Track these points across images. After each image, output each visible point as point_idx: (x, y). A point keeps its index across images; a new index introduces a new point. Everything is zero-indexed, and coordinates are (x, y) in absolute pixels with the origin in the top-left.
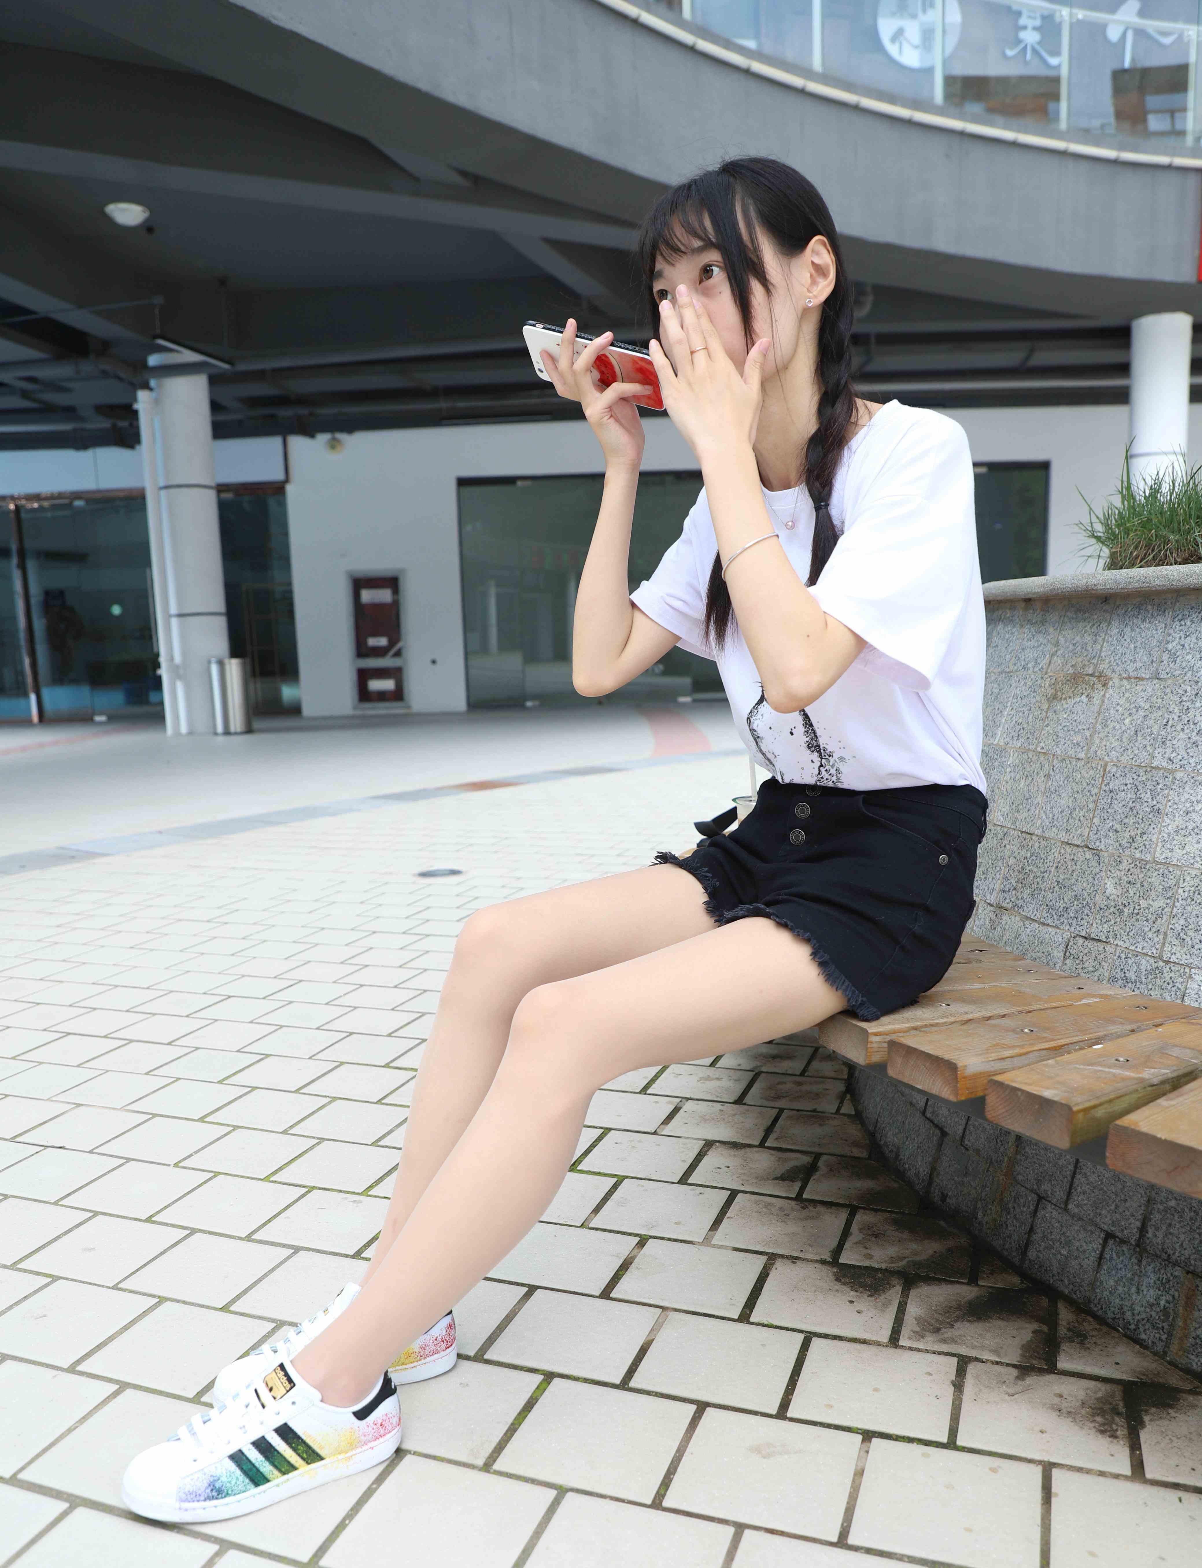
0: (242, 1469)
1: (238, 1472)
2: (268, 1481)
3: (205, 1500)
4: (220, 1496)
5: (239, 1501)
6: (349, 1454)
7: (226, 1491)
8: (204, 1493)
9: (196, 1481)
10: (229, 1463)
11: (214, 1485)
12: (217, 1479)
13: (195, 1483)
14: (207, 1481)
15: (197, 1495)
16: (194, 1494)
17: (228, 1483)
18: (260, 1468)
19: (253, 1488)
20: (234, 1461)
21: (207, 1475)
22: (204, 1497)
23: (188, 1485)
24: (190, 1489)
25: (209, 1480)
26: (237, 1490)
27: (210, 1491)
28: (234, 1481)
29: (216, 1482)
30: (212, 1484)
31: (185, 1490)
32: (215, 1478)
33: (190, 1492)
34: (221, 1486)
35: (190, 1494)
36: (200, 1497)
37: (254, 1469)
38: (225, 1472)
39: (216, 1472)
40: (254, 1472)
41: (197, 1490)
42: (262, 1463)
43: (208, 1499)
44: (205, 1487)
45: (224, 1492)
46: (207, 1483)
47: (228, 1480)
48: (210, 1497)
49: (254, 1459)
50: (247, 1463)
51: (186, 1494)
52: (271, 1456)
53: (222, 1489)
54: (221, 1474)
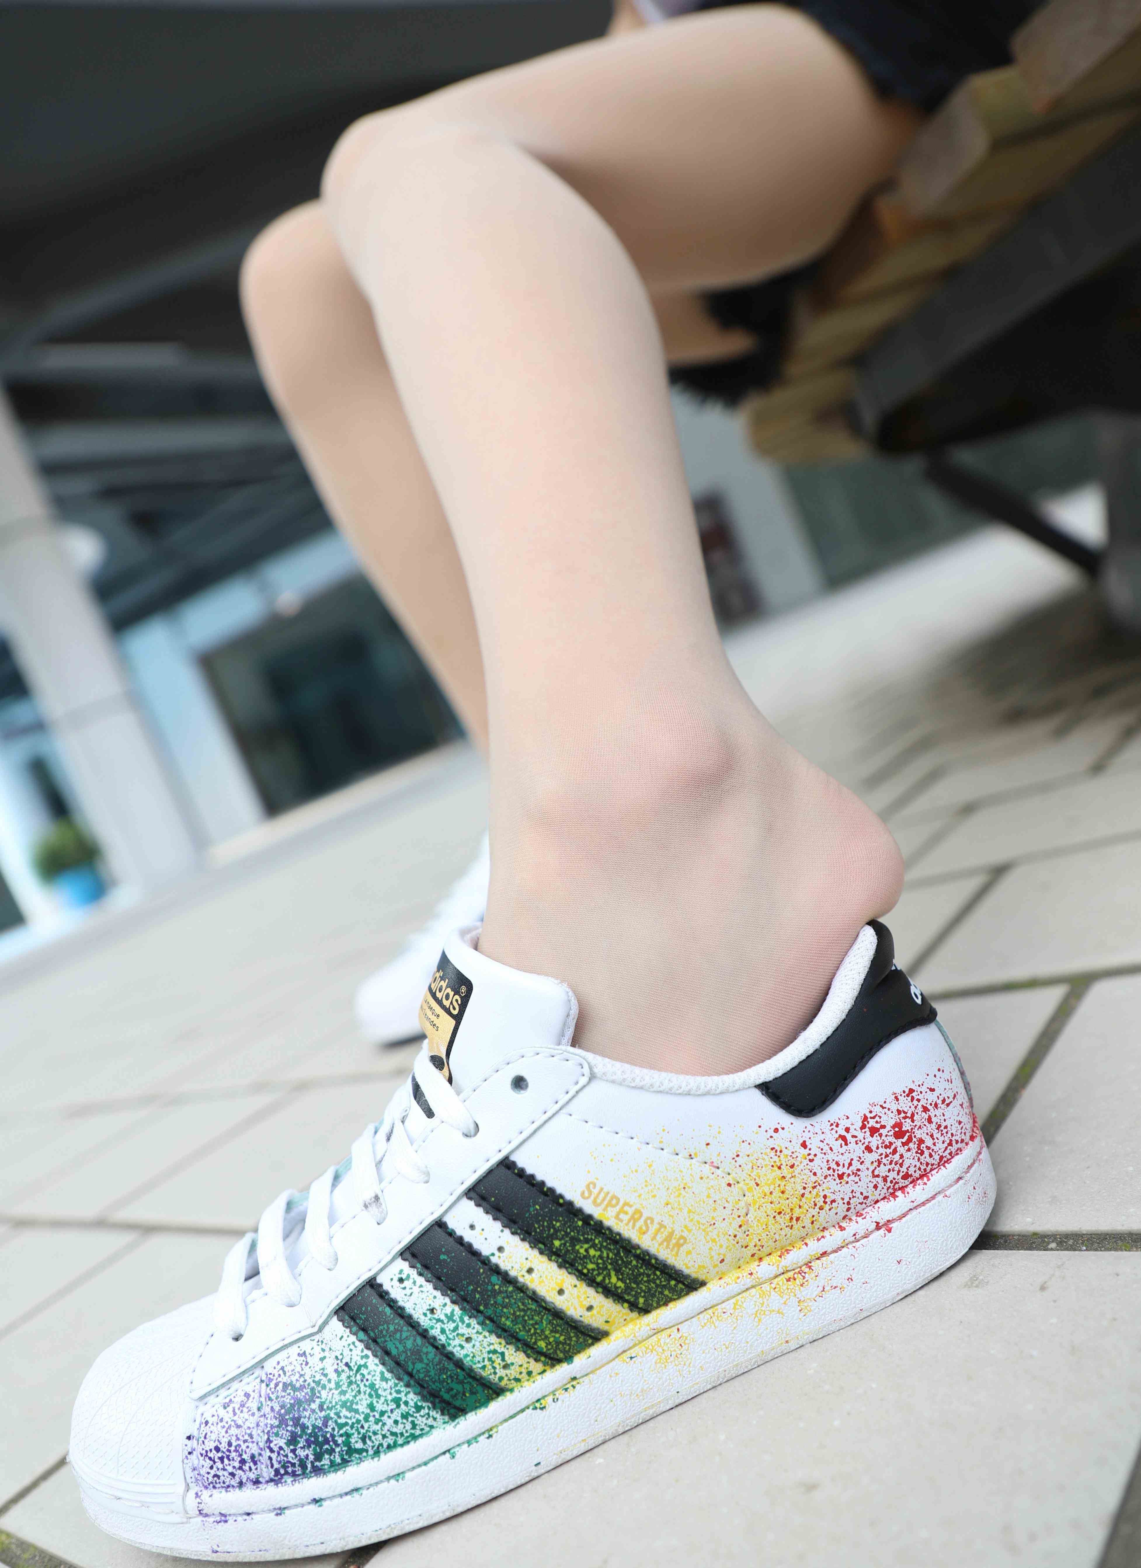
0: (385, 1355)
1: (374, 1366)
2: (495, 1391)
3: (277, 1479)
4: (326, 1461)
5: (397, 1476)
6: (798, 1255)
7: (341, 1438)
8: (268, 1453)
9: (237, 1406)
10: (342, 1337)
11: (296, 1421)
12: (304, 1397)
13: (235, 1418)
14: (274, 1407)
15: (243, 1462)
16: (235, 1459)
17: (343, 1408)
18: (451, 1342)
19: (444, 1423)
20: (354, 1329)
21: (272, 1385)
22: (269, 1467)
23: (212, 1426)
24: (218, 1441)
25: (278, 1402)
26: (379, 1432)
27: (285, 1443)
28: (364, 1399)
29: (301, 1409)
30: (290, 1414)
31: (206, 1441)
32: (298, 1393)
33: (221, 1449)
34: (323, 1424)
35: (222, 1459)
36: (256, 1469)
37: (425, 1350)
38: (336, 1371)
39: (302, 1370)
40: (427, 1365)
41: (241, 1443)
42: (454, 1325)
43: (287, 1473)
44: (267, 1427)
45: (337, 1445)
46: (272, 1414)
47: (343, 1398)
48: (293, 1465)
49: (422, 1313)
50: (399, 1328)
51: (210, 1459)
52: (477, 1296)
53: (327, 1432)
54: (322, 1377)
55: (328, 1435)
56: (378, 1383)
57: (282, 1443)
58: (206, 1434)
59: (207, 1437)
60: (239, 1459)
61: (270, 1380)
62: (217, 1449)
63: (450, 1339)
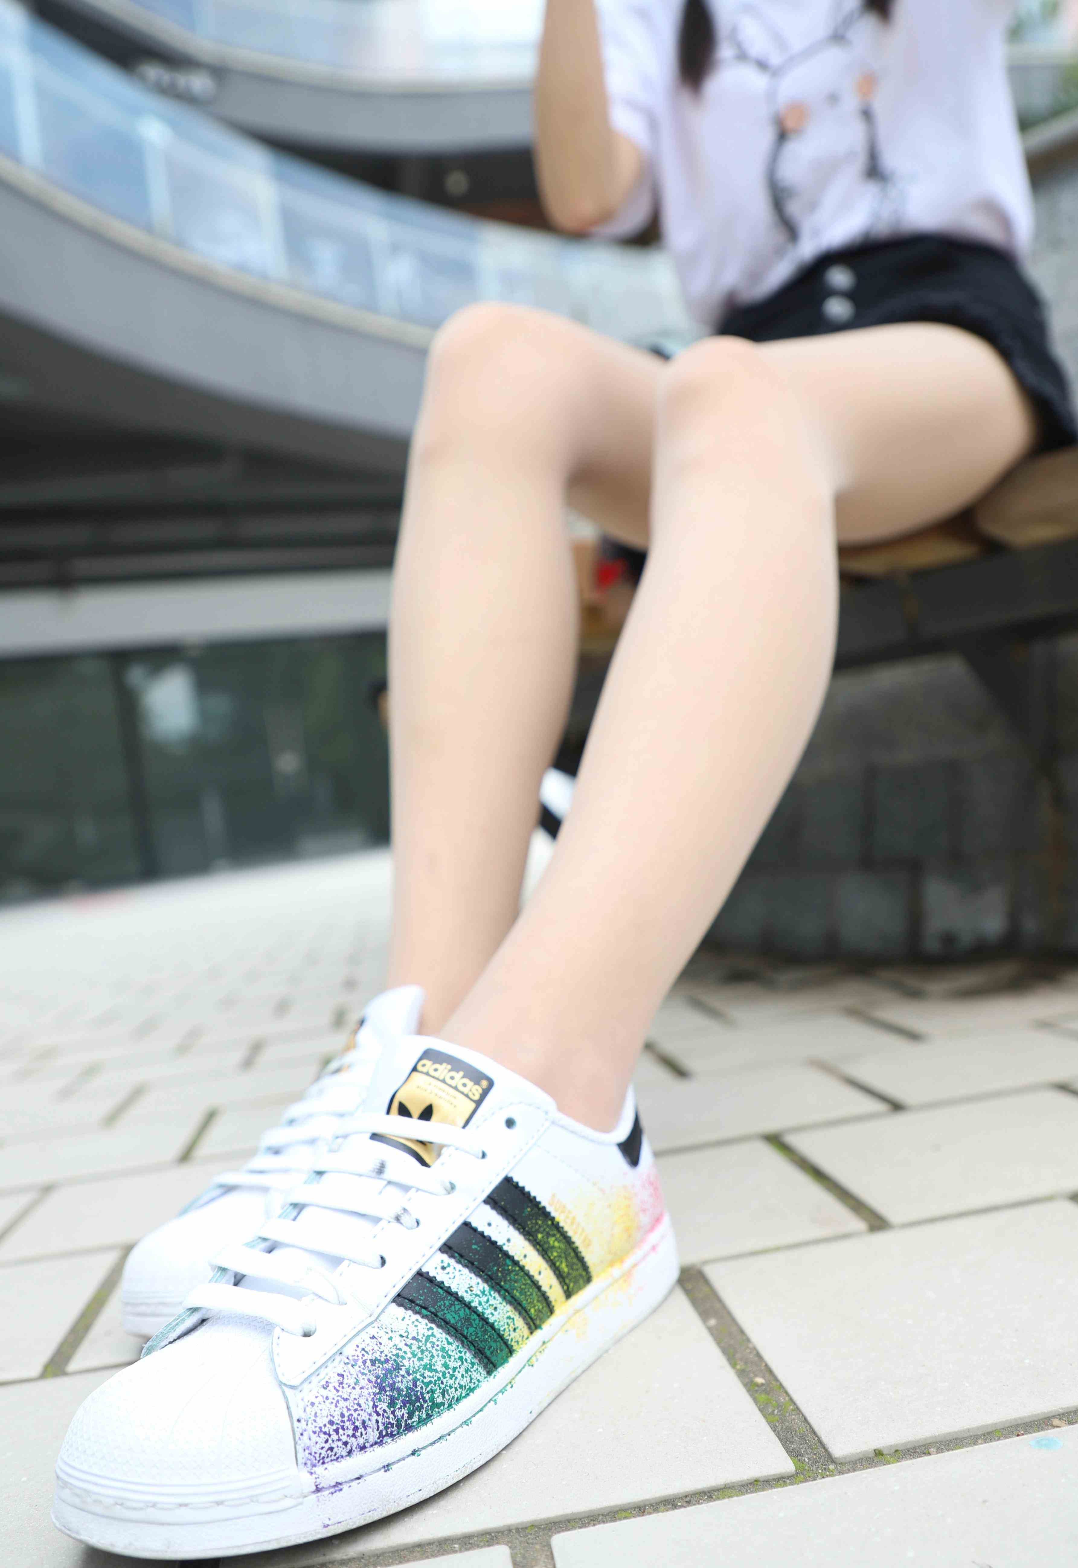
0: (442, 1325)
2: (509, 1351)
3: (380, 1441)
7: (428, 1395)
8: (375, 1417)
9: (337, 1385)
10: (404, 1318)
11: (392, 1386)
12: (392, 1367)
13: (340, 1394)
14: (371, 1379)
15: (356, 1429)
16: (349, 1427)
17: (425, 1370)
18: (486, 1311)
19: (485, 1378)
20: (417, 1308)
21: (360, 1363)
22: (375, 1430)
23: (319, 1405)
24: (331, 1415)
25: (373, 1374)
26: (453, 1386)
27: (387, 1406)
28: (438, 1361)
29: (393, 1376)
30: (385, 1383)
31: (318, 1419)
32: (386, 1365)
33: (335, 1422)
34: (413, 1385)
35: (337, 1431)
36: (366, 1434)
37: (473, 1317)
38: (406, 1345)
39: (380, 1348)
40: (476, 1328)
41: (353, 1412)
42: (486, 1298)
43: (387, 1435)
44: (370, 1395)
45: (425, 1401)
46: (371, 1384)
47: (423, 1363)
48: (392, 1425)
49: (464, 1291)
50: (453, 1303)
51: (325, 1433)
52: (500, 1274)
53: (417, 1391)
54: (398, 1351)
55: (419, 1394)
56: (447, 1347)
57: (384, 1406)
58: (316, 1413)
59: (318, 1415)
60: (353, 1427)
61: (356, 1361)
62: (331, 1423)
63: (485, 1309)
